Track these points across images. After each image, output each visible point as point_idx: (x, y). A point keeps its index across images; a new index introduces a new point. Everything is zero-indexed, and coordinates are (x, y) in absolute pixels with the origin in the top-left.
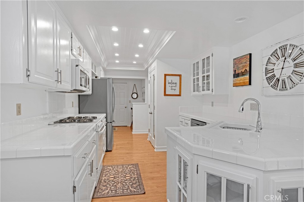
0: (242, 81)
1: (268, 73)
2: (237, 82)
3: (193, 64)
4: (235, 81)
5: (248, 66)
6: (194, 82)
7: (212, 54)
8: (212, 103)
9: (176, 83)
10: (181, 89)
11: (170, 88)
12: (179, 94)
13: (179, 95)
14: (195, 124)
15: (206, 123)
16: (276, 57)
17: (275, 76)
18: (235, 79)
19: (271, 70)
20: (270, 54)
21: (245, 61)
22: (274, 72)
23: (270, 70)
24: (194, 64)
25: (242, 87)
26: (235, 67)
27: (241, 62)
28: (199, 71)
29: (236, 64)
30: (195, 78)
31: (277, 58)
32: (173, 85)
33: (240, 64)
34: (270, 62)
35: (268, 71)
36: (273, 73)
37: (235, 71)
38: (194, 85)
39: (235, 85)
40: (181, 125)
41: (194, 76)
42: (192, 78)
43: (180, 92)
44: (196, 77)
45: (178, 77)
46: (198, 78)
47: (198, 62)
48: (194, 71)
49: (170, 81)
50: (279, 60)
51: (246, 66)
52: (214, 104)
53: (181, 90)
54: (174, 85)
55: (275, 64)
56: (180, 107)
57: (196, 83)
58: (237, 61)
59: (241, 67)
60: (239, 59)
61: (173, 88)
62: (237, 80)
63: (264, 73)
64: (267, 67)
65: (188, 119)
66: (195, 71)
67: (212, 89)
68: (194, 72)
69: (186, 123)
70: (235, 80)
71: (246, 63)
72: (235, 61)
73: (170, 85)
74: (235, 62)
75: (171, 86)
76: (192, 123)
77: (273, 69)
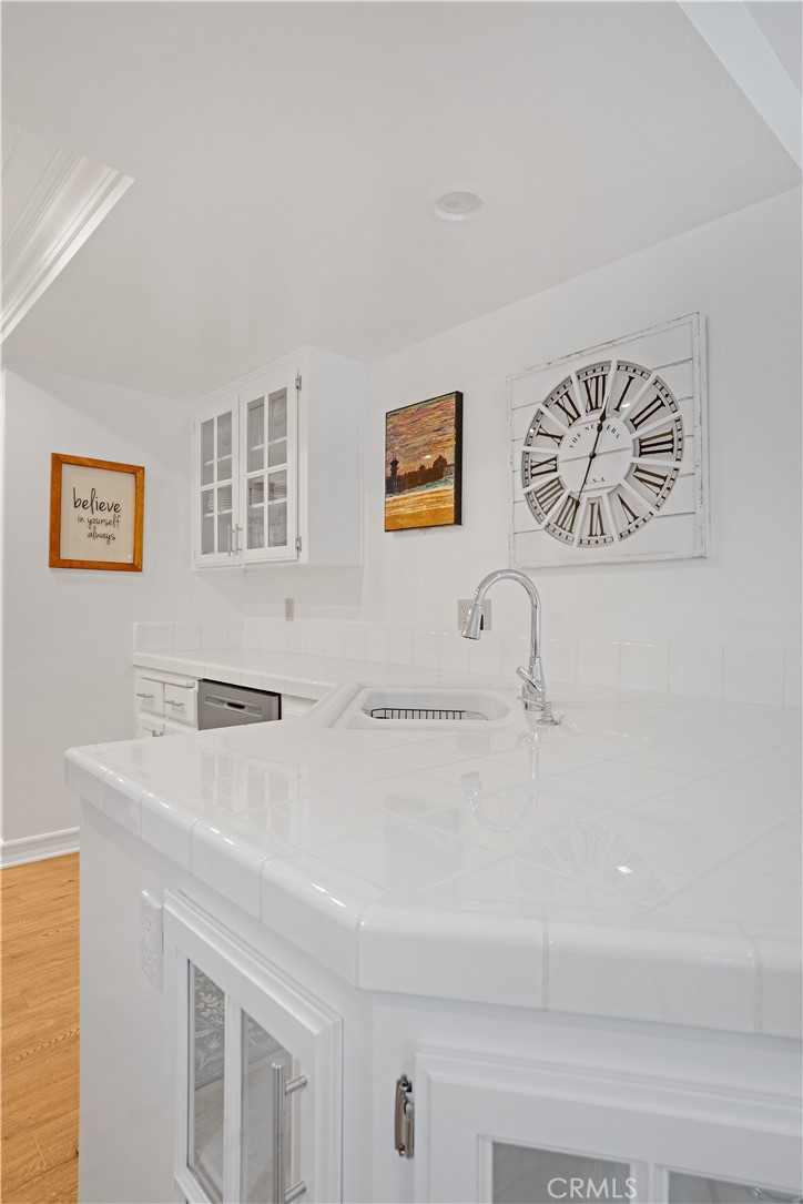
0: (425, 508)
1: (533, 475)
2: (401, 510)
3: (204, 424)
4: (394, 508)
5: (449, 443)
6: (206, 509)
7: (299, 380)
8: (289, 602)
9: (116, 508)
10: (141, 537)
11: (85, 529)
12: (131, 562)
13: (134, 567)
14: (222, 702)
15: (279, 695)
16: (564, 409)
17: (562, 488)
18: (395, 501)
19: (546, 462)
20: (543, 398)
21: (437, 423)
22: (555, 470)
23: (541, 464)
24: (207, 426)
25: (423, 530)
26: (393, 446)
27: (418, 424)
28: (234, 456)
29: (397, 435)
30: (212, 490)
31: (568, 413)
32: (99, 515)
33: (416, 436)
34: (541, 431)
35: (532, 467)
36: (553, 476)
37: (395, 463)
38: (207, 524)
39: (394, 525)
40: (143, 710)
41: (206, 479)
42: (197, 489)
43: (138, 550)
44: (216, 485)
45: (129, 479)
46: (226, 493)
47: (230, 414)
48: (206, 454)
49: (85, 495)
50: (578, 422)
51: (440, 442)
52: (296, 608)
53: (142, 542)
54: (109, 516)
55: (561, 438)
56: (135, 624)
57: (215, 514)
58: (401, 422)
59: (421, 450)
60: (413, 414)
61: (101, 529)
62: (400, 503)
63: (518, 476)
64: (527, 449)
65: (184, 682)
66: (212, 458)
67: (298, 539)
68: (208, 463)
69: (172, 703)
70: (395, 504)
71: (440, 432)
72: (395, 420)
73: (87, 514)
74: (393, 427)
75: (91, 517)
76: (202, 698)
77: (555, 459)
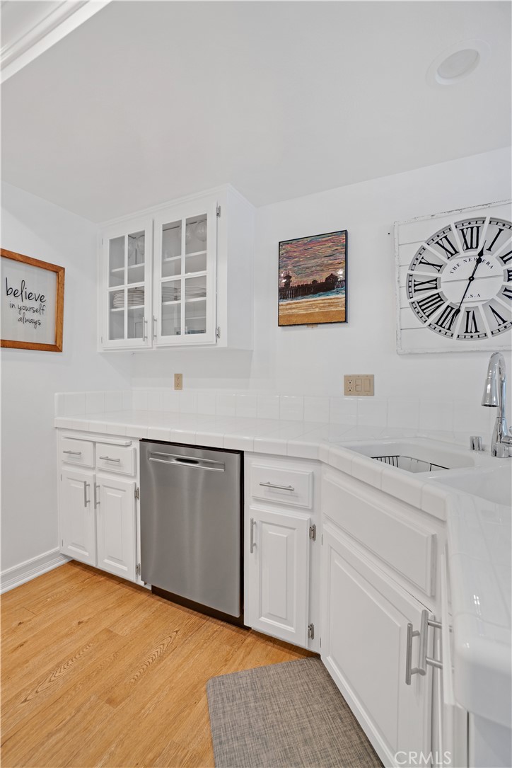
0: (317, 310)
1: (415, 291)
2: (294, 311)
4: (287, 309)
5: (340, 266)
8: (178, 378)
16: (443, 247)
17: (441, 300)
18: (288, 304)
19: (428, 282)
20: (426, 239)
21: (329, 251)
22: (436, 288)
23: (423, 283)
25: (310, 327)
26: (286, 266)
27: (311, 251)
29: (289, 258)
31: (447, 250)
33: (309, 259)
34: (423, 261)
35: (415, 285)
36: (435, 292)
37: (288, 277)
39: (285, 322)
50: (457, 256)
51: (331, 264)
52: (185, 381)
55: (441, 266)
59: (314, 269)
60: (305, 244)
62: (294, 306)
63: (404, 291)
64: (411, 272)
70: (288, 307)
71: (332, 258)
72: (288, 247)
74: (287, 252)
77: (436, 280)
